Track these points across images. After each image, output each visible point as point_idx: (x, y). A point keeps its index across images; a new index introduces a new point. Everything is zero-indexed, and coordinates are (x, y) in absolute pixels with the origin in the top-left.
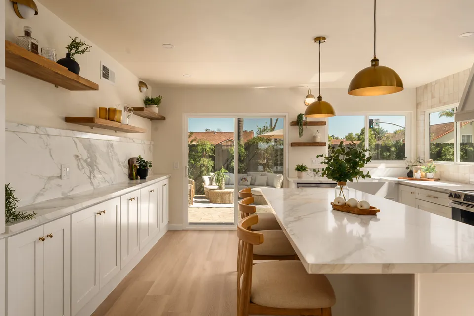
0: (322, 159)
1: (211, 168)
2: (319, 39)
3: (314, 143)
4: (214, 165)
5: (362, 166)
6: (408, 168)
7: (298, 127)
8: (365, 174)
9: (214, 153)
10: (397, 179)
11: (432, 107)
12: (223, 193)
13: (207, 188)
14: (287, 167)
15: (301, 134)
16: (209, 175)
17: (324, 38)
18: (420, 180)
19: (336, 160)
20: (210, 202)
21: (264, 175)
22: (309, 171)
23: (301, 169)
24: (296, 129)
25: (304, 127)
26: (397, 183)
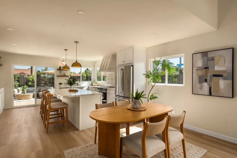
0: (66, 80)
1: (17, 85)
2: (66, 50)
3: (65, 76)
4: (19, 84)
5: (76, 82)
6: (92, 83)
7: (59, 71)
8: (76, 83)
9: (19, 79)
10: (88, 86)
11: (97, 67)
12: (26, 95)
13: (16, 94)
14: (56, 84)
15: (60, 73)
16: (17, 88)
17: (67, 50)
18: (94, 86)
19: (70, 80)
20: (19, 100)
21: (45, 87)
22: (63, 84)
23: (60, 84)
24: (59, 72)
25: (61, 71)
26: (88, 87)
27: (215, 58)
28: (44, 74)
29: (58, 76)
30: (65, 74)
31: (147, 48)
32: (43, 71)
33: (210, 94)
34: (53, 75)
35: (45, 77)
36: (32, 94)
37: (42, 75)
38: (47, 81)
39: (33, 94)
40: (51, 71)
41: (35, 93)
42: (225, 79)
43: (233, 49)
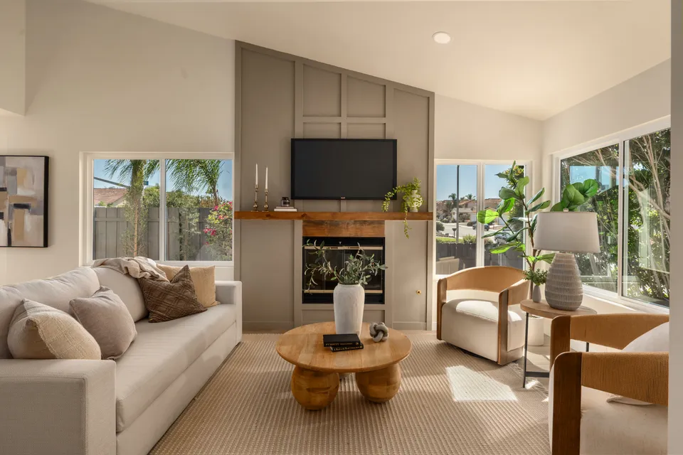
27: (18, 171)
33: (9, 244)
42: (33, 213)
43: (47, 159)
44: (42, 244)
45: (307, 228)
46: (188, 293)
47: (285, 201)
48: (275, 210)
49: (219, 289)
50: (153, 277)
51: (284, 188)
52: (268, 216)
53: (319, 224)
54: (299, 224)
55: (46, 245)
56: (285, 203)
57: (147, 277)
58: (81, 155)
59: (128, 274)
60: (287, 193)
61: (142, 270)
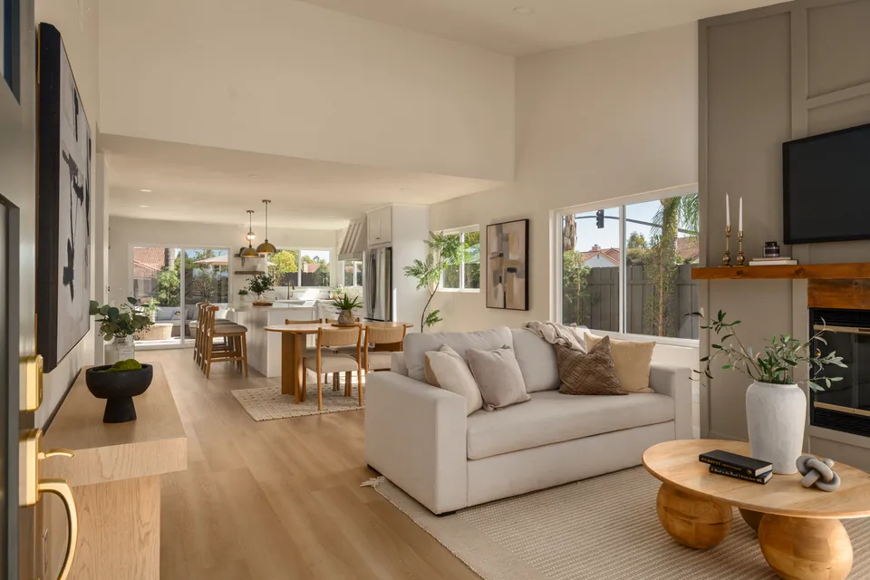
3: (254, 272)
6: (329, 292)
7: (239, 258)
10: (318, 299)
14: (231, 293)
15: (243, 265)
18: (333, 299)
22: (249, 295)
23: (242, 293)
26: (317, 302)
27: (510, 236)
28: (202, 266)
29: (237, 273)
30: (255, 267)
31: (431, 205)
32: (200, 257)
33: (505, 308)
34: (225, 268)
35: (204, 277)
36: (169, 327)
37: (197, 272)
38: (212, 290)
39: (172, 325)
40: (221, 258)
41: (180, 322)
42: (518, 276)
43: (527, 222)
44: (524, 308)
45: (816, 293)
46: (600, 368)
47: (770, 249)
48: (751, 263)
49: (654, 372)
50: (568, 345)
51: (772, 224)
52: (740, 274)
53: (840, 285)
54: (802, 286)
55: (527, 308)
56: (768, 252)
57: (561, 344)
58: (551, 213)
59: (544, 339)
60: (776, 234)
61: (558, 336)
